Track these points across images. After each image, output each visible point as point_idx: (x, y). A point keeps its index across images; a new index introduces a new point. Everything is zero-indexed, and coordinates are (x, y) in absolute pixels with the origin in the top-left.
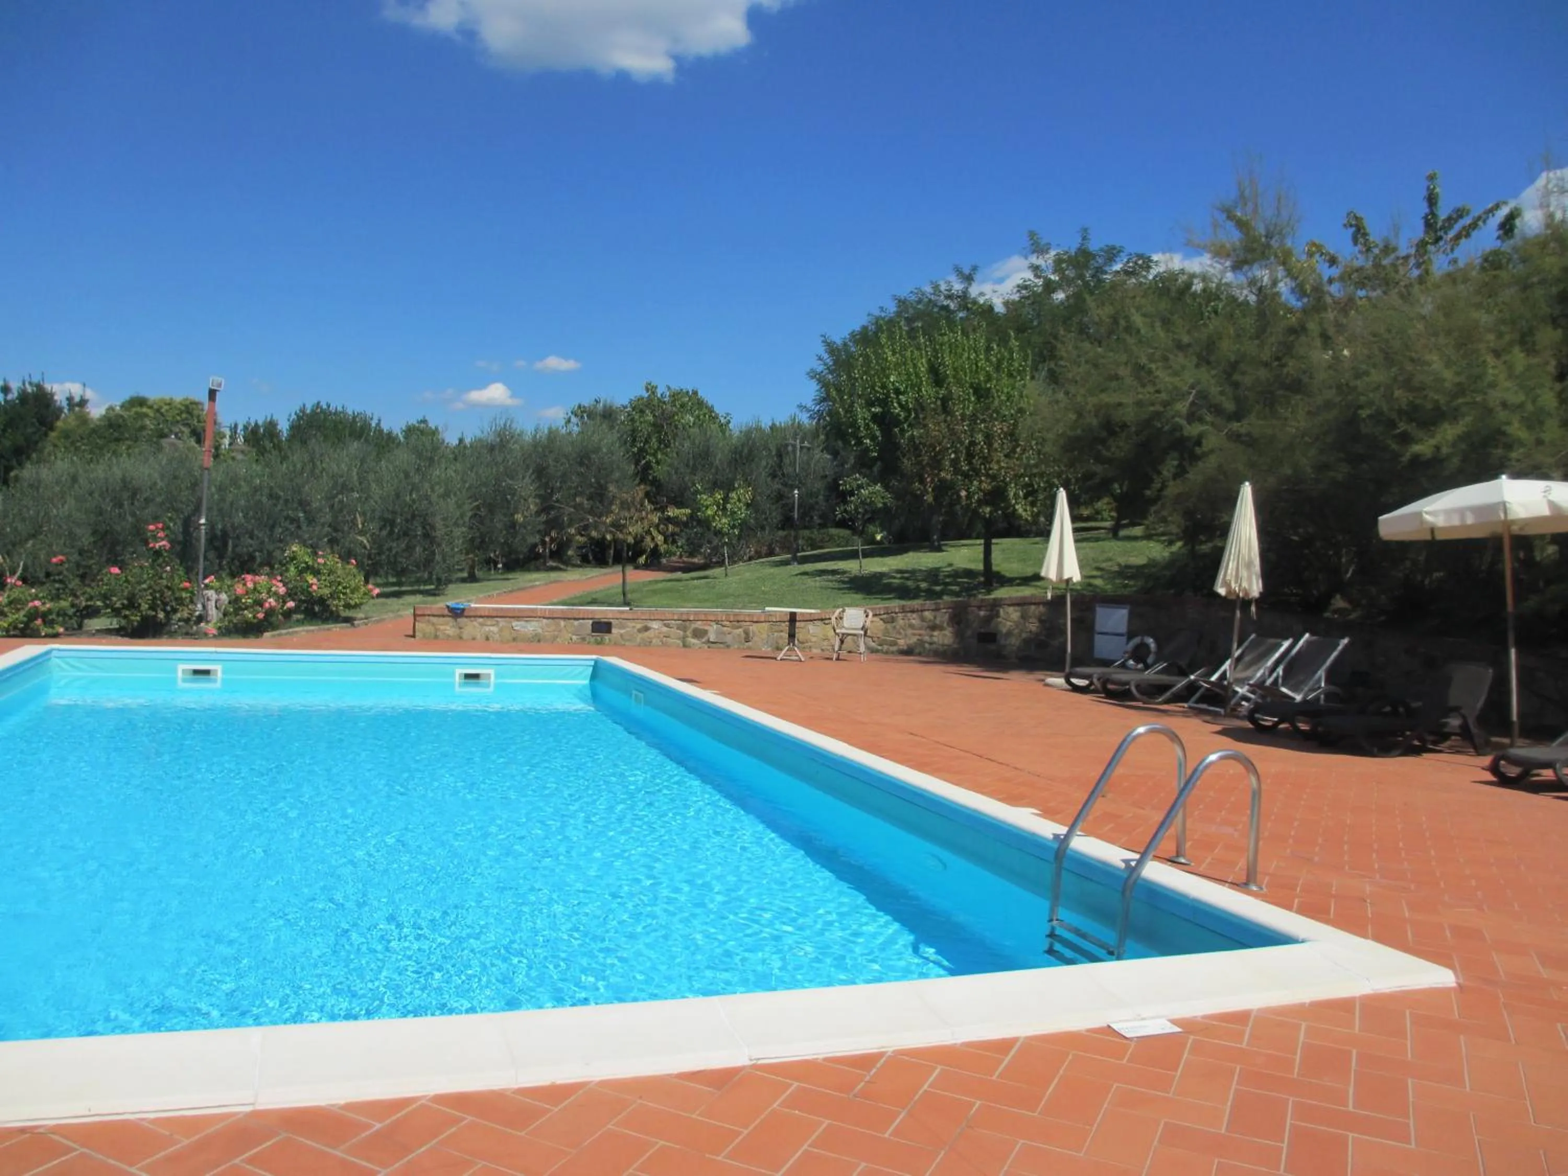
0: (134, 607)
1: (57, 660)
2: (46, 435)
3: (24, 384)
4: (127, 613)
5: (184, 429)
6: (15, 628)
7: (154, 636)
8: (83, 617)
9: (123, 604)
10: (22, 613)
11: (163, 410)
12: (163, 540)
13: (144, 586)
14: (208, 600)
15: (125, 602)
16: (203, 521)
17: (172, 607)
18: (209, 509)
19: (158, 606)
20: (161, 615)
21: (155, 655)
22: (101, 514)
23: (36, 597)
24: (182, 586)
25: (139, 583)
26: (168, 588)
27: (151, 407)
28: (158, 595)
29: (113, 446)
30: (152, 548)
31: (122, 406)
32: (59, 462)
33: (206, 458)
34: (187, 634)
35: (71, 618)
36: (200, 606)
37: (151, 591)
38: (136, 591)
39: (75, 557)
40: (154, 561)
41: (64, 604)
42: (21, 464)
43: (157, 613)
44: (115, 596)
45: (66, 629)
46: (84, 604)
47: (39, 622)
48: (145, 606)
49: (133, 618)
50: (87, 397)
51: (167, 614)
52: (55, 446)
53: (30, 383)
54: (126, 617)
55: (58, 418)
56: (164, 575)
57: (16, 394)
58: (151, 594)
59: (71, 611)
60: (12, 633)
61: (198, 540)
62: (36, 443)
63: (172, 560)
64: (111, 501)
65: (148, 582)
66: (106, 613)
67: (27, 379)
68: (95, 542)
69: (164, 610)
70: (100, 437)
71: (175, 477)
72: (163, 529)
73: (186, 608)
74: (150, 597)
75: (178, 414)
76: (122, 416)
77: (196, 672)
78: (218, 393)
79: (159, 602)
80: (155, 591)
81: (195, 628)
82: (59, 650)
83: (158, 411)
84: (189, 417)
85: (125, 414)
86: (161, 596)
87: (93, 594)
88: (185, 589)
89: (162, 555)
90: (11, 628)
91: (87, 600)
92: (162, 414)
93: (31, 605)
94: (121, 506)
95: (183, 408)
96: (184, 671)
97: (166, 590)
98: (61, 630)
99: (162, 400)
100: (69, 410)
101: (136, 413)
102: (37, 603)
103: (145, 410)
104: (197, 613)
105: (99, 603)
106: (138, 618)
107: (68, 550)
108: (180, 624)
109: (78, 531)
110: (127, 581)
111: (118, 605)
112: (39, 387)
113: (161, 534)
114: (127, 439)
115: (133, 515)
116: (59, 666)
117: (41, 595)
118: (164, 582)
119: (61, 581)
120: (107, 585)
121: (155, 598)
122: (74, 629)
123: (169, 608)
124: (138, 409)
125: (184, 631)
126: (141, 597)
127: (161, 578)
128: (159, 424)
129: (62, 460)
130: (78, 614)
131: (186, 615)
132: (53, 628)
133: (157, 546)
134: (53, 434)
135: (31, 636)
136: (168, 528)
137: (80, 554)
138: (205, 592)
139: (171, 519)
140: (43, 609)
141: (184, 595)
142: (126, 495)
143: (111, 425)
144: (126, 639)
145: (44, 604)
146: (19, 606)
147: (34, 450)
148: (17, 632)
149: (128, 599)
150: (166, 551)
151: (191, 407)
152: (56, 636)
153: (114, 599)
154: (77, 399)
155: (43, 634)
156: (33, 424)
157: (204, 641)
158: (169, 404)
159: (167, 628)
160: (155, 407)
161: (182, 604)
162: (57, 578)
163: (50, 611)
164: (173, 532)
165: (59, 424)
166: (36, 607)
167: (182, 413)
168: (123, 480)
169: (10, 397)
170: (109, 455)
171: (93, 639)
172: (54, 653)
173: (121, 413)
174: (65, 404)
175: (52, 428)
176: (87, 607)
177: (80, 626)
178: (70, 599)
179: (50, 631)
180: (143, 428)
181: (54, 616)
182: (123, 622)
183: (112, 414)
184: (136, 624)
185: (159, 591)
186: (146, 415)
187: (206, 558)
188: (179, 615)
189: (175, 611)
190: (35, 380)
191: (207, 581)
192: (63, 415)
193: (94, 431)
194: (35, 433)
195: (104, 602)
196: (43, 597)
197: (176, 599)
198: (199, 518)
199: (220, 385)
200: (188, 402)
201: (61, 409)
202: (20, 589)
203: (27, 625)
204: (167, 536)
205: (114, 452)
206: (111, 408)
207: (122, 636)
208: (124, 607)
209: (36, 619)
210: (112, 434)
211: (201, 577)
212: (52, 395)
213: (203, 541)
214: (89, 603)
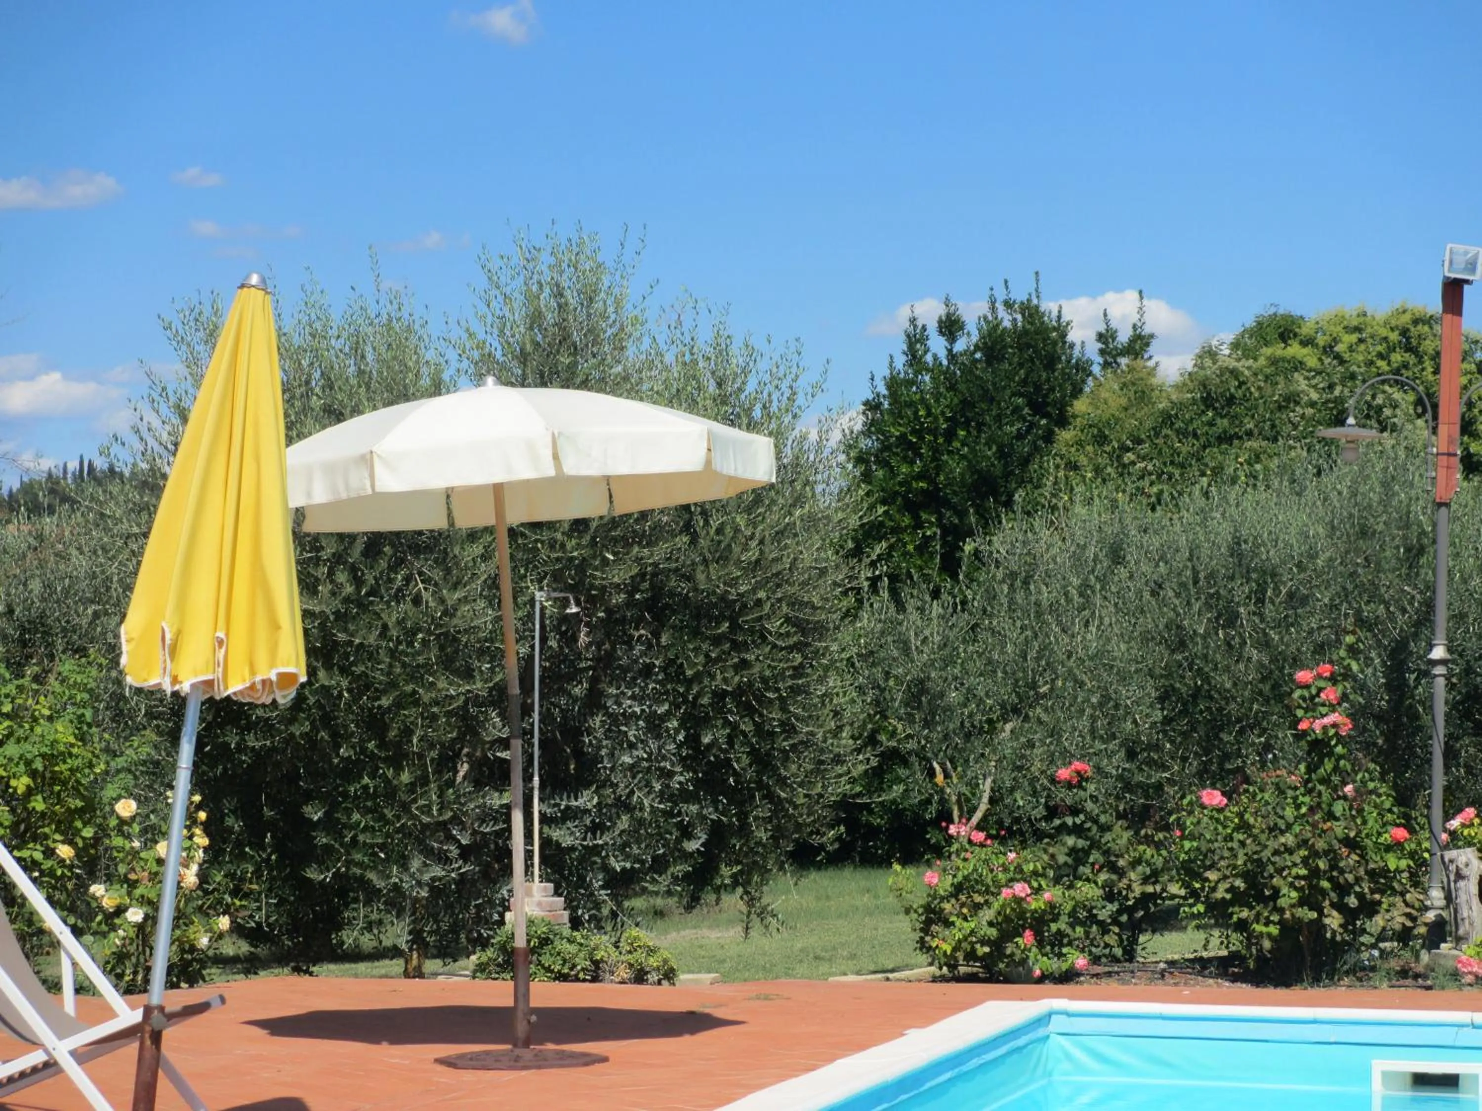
0: (1262, 899)
1: (1062, 1040)
2: (1049, 437)
3: (993, 309)
4: (1245, 914)
5: (1397, 395)
6: (971, 956)
7: (1316, 980)
8: (1135, 928)
9: (1232, 889)
10: (988, 914)
11: (1340, 348)
12: (1333, 708)
13: (1289, 839)
14: (1459, 876)
15: (1239, 883)
16: (1438, 653)
17: (1360, 896)
18: (1459, 618)
19: (1324, 893)
20: (1334, 921)
21: (1312, 1033)
22: (1182, 645)
23: (1019, 873)
24: (1386, 838)
25: (1274, 830)
26: (1351, 844)
27: (1308, 342)
28: (1322, 864)
29: (1213, 456)
30: (1305, 733)
31: (1235, 345)
32: (1079, 509)
33: (1442, 473)
34: (1404, 973)
35: (1104, 929)
36: (1436, 895)
37: (1304, 852)
38: (1266, 854)
39: (1115, 765)
40: (1310, 770)
41: (1088, 891)
42: (988, 523)
43: (1321, 914)
44: (1212, 866)
45: (1096, 960)
46: (1137, 890)
47: (1027, 939)
48: (1289, 896)
49: (1258, 928)
50: (1147, 330)
51: (1350, 915)
52: (1073, 466)
53: (1008, 305)
54: (1242, 926)
55: (1077, 392)
56: (1339, 808)
57: (975, 338)
58: (1305, 861)
59: (1105, 912)
60: (962, 970)
61: (1428, 703)
62: (1026, 461)
63: (1357, 766)
64: (1208, 606)
65: (1297, 828)
66: (1194, 916)
67: (1001, 295)
68: (1167, 721)
69: (1340, 907)
70: (1182, 434)
71: (1364, 533)
72: (1333, 680)
73: (1398, 899)
74: (1303, 872)
75: (1380, 356)
76: (1234, 373)
77: (1421, 1080)
78: (1466, 288)
79: (1325, 884)
80: (1315, 854)
81: (1425, 956)
82: (1068, 1014)
83: (1328, 349)
84: (1411, 359)
85: (1244, 366)
86: (1333, 866)
87: (1159, 862)
88: (1396, 846)
89: (1331, 754)
90: (960, 955)
91: (1145, 880)
92: (1338, 357)
93: (1006, 892)
94: (1231, 619)
95: (1394, 337)
96: (1386, 1075)
97: (1344, 851)
98: (1080, 961)
99: (1340, 319)
100: (1106, 365)
101: (1274, 361)
102: (1020, 889)
103: (1295, 350)
104: (1431, 916)
105: (1175, 889)
106: (1274, 930)
107: (1099, 745)
108: (1386, 945)
109: (1128, 694)
110: (1244, 826)
111: (1221, 893)
112: (1030, 311)
113: (1331, 694)
114: (1250, 434)
115: (1265, 644)
116: (1069, 1057)
117: (1029, 867)
118: (1339, 828)
119: (1078, 831)
120: (1192, 837)
121: (1315, 873)
122: (1115, 960)
123: (1352, 901)
124: (1278, 350)
125: (1394, 964)
126: (1279, 871)
127: (1331, 816)
128: (1331, 387)
129: (1089, 501)
130: (1124, 918)
131: (1399, 920)
132: (1060, 955)
133: (1318, 725)
134: (1065, 435)
135: (1008, 980)
136: (1347, 675)
137: (1131, 755)
138: (1449, 855)
139: (1353, 651)
140: (1035, 904)
141: (1392, 862)
142: (1241, 590)
143: (1208, 401)
144: (1245, 988)
145: (1038, 891)
146: (979, 899)
147: (1021, 483)
148: (975, 968)
149: (1245, 876)
150: (1340, 739)
151: (1414, 331)
152: (1068, 977)
153: (1212, 876)
154: (1124, 337)
155: (1038, 972)
156: (1017, 410)
157: (1451, 993)
158: (1358, 329)
159: (1351, 959)
160: (1321, 340)
161: (1387, 889)
162: (1069, 821)
163: (1052, 911)
164: (1361, 687)
165: (1080, 406)
166: (1018, 900)
167: (1392, 349)
168: (1235, 548)
169: (960, 346)
170: (1205, 480)
171: (1160, 987)
172: (1057, 1024)
173: (1233, 364)
174: (1092, 351)
175: (1063, 421)
176: (1145, 899)
177: (1129, 955)
178: (1103, 877)
179: (1054, 965)
180: (1291, 399)
181: (1062, 925)
182: (1237, 941)
183: (1210, 369)
184: (1267, 944)
185: (1326, 853)
186: (1298, 365)
187: (1450, 755)
188: (1379, 921)
189: (1370, 909)
190: (1019, 296)
191: (1455, 823)
192: (1090, 381)
193: (1167, 419)
194: (1020, 436)
195: (1186, 885)
196: (1035, 873)
197: (1373, 875)
198: (1430, 647)
199: (1472, 266)
200: (1406, 318)
201: (1083, 368)
202: (983, 854)
203: (997, 945)
204: (1344, 697)
205: (1218, 471)
206: (1210, 353)
207: (1235, 979)
208: (1238, 898)
209: (1018, 932)
210: (1211, 424)
211: (1437, 812)
212: (1062, 331)
213: (1440, 709)
214: (1150, 889)
